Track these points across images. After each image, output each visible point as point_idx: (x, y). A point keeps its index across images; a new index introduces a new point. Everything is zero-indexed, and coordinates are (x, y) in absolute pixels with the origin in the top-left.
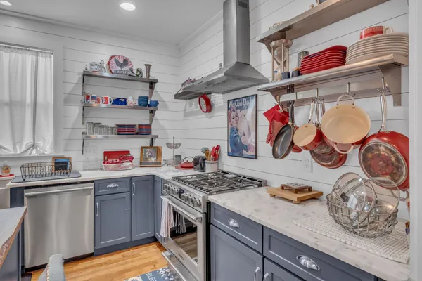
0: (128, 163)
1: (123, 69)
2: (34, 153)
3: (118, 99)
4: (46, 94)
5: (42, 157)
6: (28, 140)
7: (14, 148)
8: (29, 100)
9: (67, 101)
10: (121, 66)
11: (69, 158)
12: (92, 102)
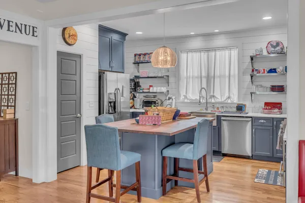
0: (276, 110)
1: (276, 49)
2: (229, 101)
3: (271, 70)
4: (235, 71)
5: (233, 103)
6: (227, 95)
7: (221, 98)
8: (227, 74)
9: (244, 73)
10: (274, 47)
11: (245, 105)
12: (255, 73)
